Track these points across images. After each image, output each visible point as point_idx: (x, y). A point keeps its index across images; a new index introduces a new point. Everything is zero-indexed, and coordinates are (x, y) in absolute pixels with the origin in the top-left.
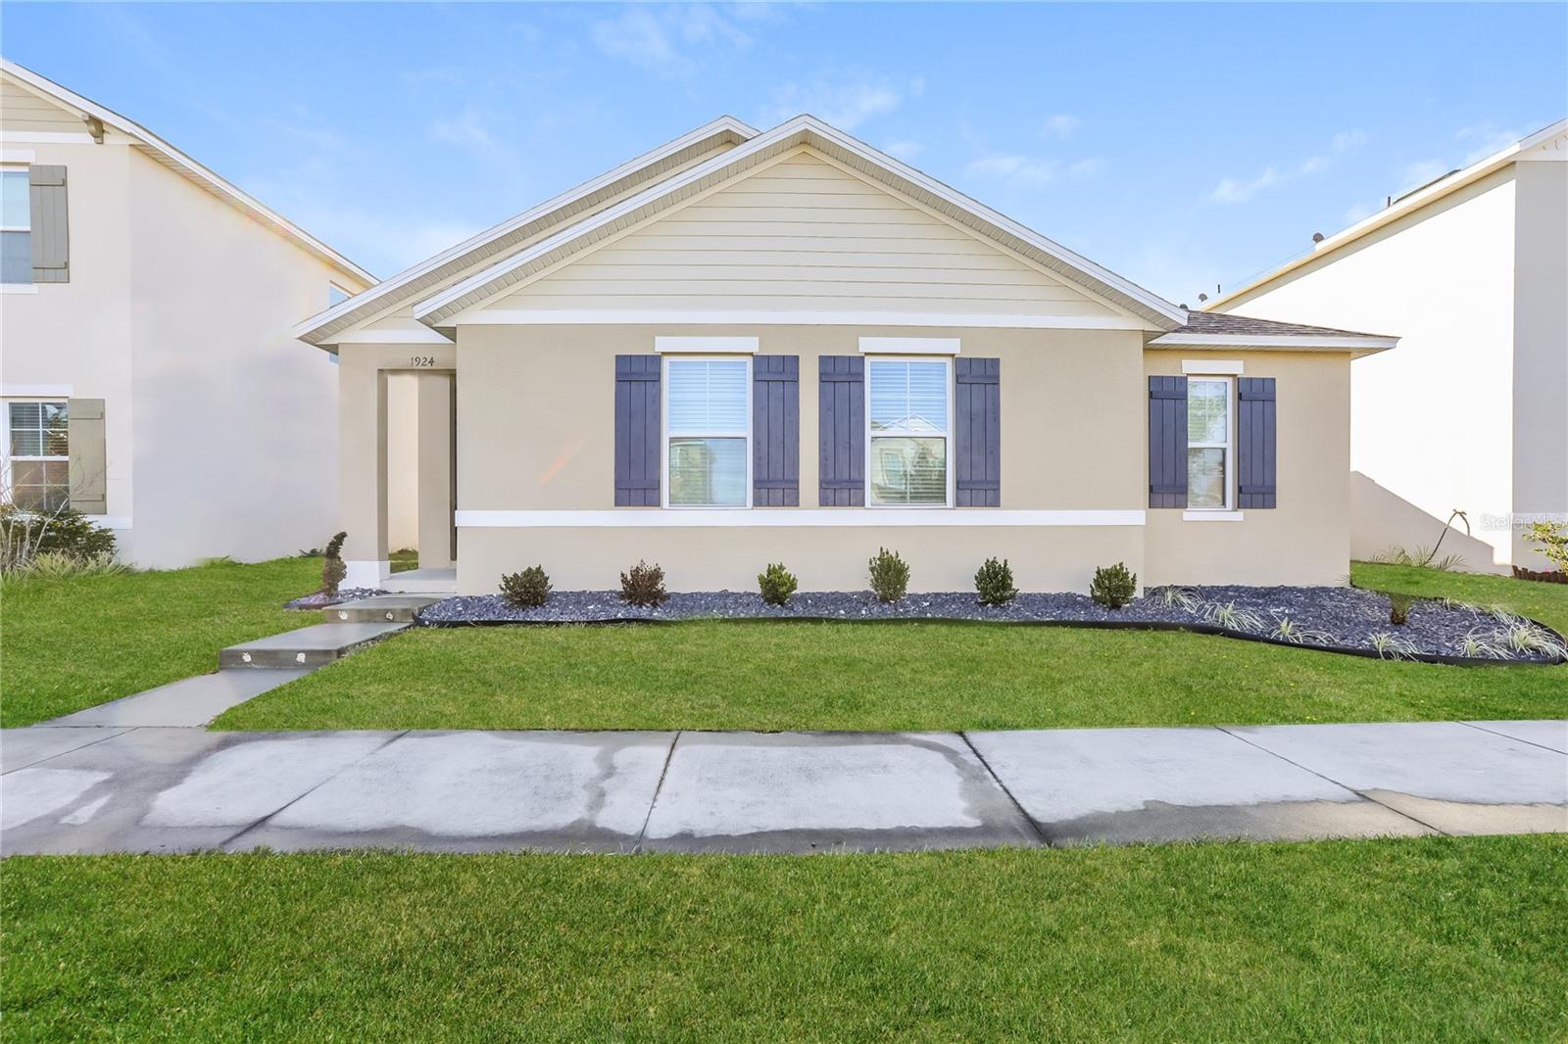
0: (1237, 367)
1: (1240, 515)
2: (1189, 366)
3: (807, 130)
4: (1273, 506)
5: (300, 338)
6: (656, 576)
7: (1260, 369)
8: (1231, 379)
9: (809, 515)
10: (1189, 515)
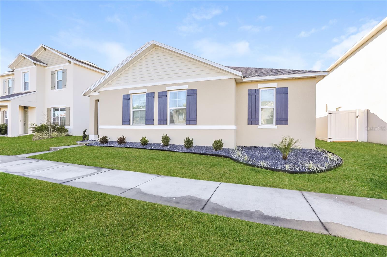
0: (276, 85)
1: (276, 127)
2: (260, 86)
3: (153, 44)
4: (287, 124)
5: (83, 95)
6: (124, 139)
7: (283, 85)
8: (275, 88)
9: (156, 127)
10: (259, 127)
